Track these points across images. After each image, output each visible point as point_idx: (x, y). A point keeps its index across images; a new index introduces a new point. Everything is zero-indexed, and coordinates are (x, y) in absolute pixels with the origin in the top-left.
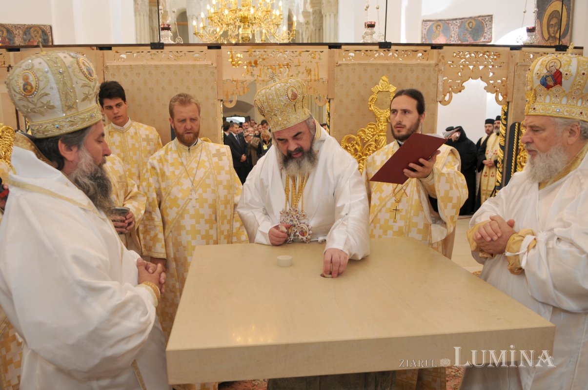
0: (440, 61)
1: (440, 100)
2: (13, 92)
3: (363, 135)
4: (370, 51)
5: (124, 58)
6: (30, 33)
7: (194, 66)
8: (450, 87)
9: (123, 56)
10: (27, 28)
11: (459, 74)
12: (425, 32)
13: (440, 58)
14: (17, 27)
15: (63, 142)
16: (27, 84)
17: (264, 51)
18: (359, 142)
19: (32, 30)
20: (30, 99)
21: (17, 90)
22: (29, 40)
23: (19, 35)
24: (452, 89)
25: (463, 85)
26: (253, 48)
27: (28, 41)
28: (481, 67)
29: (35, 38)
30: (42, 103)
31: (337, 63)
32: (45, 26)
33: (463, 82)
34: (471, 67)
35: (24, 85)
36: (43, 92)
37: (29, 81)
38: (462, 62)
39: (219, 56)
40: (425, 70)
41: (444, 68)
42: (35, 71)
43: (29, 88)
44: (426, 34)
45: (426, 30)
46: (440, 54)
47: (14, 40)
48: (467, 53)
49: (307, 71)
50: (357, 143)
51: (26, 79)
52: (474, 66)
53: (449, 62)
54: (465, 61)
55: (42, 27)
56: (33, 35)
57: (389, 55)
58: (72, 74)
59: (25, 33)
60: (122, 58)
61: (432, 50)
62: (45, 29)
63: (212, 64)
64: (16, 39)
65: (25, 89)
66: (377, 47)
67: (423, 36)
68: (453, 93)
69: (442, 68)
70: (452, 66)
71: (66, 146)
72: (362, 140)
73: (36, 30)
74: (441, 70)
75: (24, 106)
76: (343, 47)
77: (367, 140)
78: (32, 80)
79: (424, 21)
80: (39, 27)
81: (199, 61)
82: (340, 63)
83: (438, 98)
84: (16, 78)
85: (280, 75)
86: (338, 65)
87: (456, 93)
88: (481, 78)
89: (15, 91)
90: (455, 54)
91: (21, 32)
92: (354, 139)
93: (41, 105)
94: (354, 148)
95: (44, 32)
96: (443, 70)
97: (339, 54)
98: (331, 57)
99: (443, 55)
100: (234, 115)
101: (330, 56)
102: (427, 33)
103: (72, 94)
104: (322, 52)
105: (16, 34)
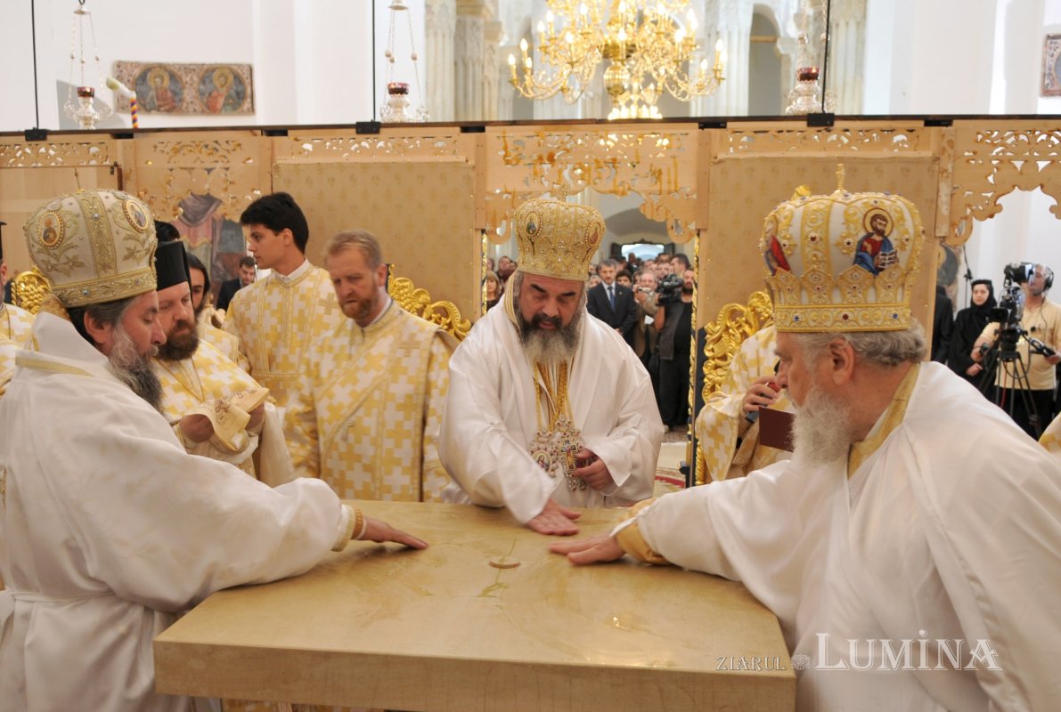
0: (944, 150)
1: (942, 234)
2: (31, 242)
3: (759, 304)
4: (788, 131)
5: (308, 151)
6: (211, 81)
7: (433, 165)
8: (969, 206)
9: (308, 146)
10: (207, 71)
11: (991, 179)
12: (1051, 62)
13: (945, 144)
14: (188, 69)
15: (91, 315)
16: (49, 231)
17: (568, 135)
18: (752, 321)
19: (215, 75)
20: (52, 252)
21: (36, 237)
22: (210, 94)
23: (191, 85)
24: (972, 210)
25: (997, 203)
26: (546, 130)
27: (207, 95)
28: (1042, 164)
29: (220, 89)
30: (67, 258)
31: (716, 158)
32: (239, 66)
33: (1000, 196)
34: (1018, 164)
35: (45, 232)
36: (69, 242)
37: (52, 226)
38: (997, 153)
39: (480, 146)
40: (908, 171)
41: (953, 168)
42: (62, 214)
43: (51, 236)
44: (1053, 68)
45: (1055, 57)
46: (943, 136)
47: (182, 94)
48: (1008, 133)
49: (654, 174)
50: (747, 322)
51: (49, 223)
52: (1026, 161)
53: (967, 154)
54: (1003, 151)
55: (235, 67)
56: (217, 83)
57: (829, 139)
58: (111, 221)
59: (203, 81)
60: (305, 150)
61: (928, 128)
62: (239, 71)
63: (467, 161)
64: (186, 92)
65: (46, 238)
66: (803, 125)
67: (1047, 72)
68: (974, 218)
69: (950, 167)
70: (973, 162)
71: (95, 321)
72: (757, 315)
73: (223, 74)
74: (946, 171)
75: (43, 261)
76: (729, 125)
77: (766, 315)
78: (56, 224)
79: (1049, 37)
80: (229, 67)
81: (443, 154)
82: (721, 156)
83: (937, 230)
84: (37, 223)
85: (597, 181)
86: (716, 161)
87: (982, 218)
88: (1042, 187)
89: (33, 239)
90: (980, 137)
91: (196, 79)
92: (741, 314)
93: (66, 260)
94: (741, 331)
95: (238, 79)
96: (950, 170)
97: (721, 139)
98: (704, 145)
99: (950, 138)
100: (639, 240)
101: (700, 144)
102: (1056, 65)
103: (109, 248)
104: (687, 134)
105: (186, 83)
